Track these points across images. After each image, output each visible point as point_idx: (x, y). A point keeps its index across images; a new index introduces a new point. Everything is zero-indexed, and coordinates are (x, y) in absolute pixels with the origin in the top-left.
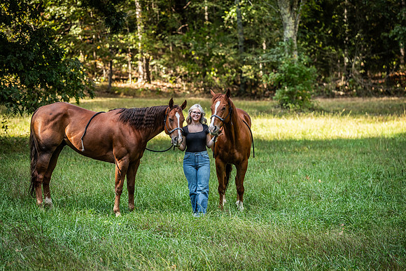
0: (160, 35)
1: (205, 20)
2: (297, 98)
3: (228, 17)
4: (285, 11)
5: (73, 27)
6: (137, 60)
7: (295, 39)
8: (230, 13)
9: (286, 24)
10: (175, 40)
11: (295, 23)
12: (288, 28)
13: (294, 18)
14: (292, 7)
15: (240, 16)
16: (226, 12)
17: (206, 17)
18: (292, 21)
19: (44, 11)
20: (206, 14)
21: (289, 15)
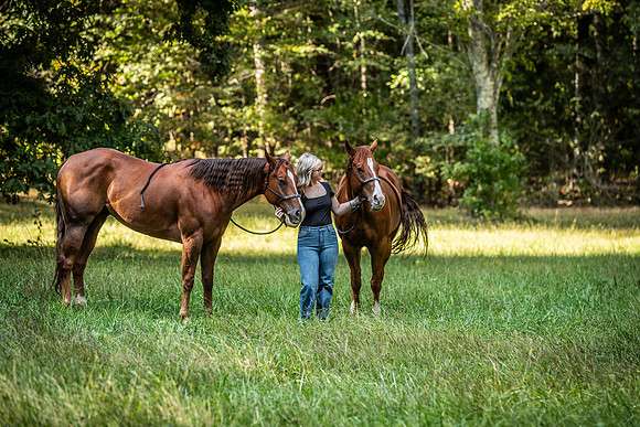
0: (291, 109)
1: (361, 89)
2: (495, 202)
3: (396, 83)
4: (480, 68)
5: (159, 96)
6: (256, 146)
7: (494, 111)
8: (400, 77)
9: (480, 87)
10: (314, 116)
11: (495, 87)
12: (483, 93)
13: (494, 78)
14: (489, 62)
15: (414, 82)
16: (393, 76)
17: (364, 85)
18: (489, 83)
19: (115, 72)
20: (363, 78)
21: (485, 74)
